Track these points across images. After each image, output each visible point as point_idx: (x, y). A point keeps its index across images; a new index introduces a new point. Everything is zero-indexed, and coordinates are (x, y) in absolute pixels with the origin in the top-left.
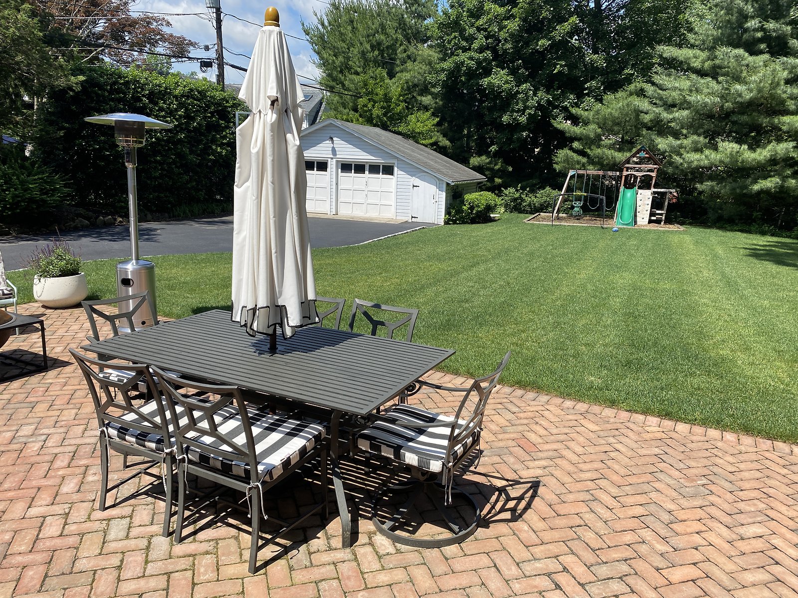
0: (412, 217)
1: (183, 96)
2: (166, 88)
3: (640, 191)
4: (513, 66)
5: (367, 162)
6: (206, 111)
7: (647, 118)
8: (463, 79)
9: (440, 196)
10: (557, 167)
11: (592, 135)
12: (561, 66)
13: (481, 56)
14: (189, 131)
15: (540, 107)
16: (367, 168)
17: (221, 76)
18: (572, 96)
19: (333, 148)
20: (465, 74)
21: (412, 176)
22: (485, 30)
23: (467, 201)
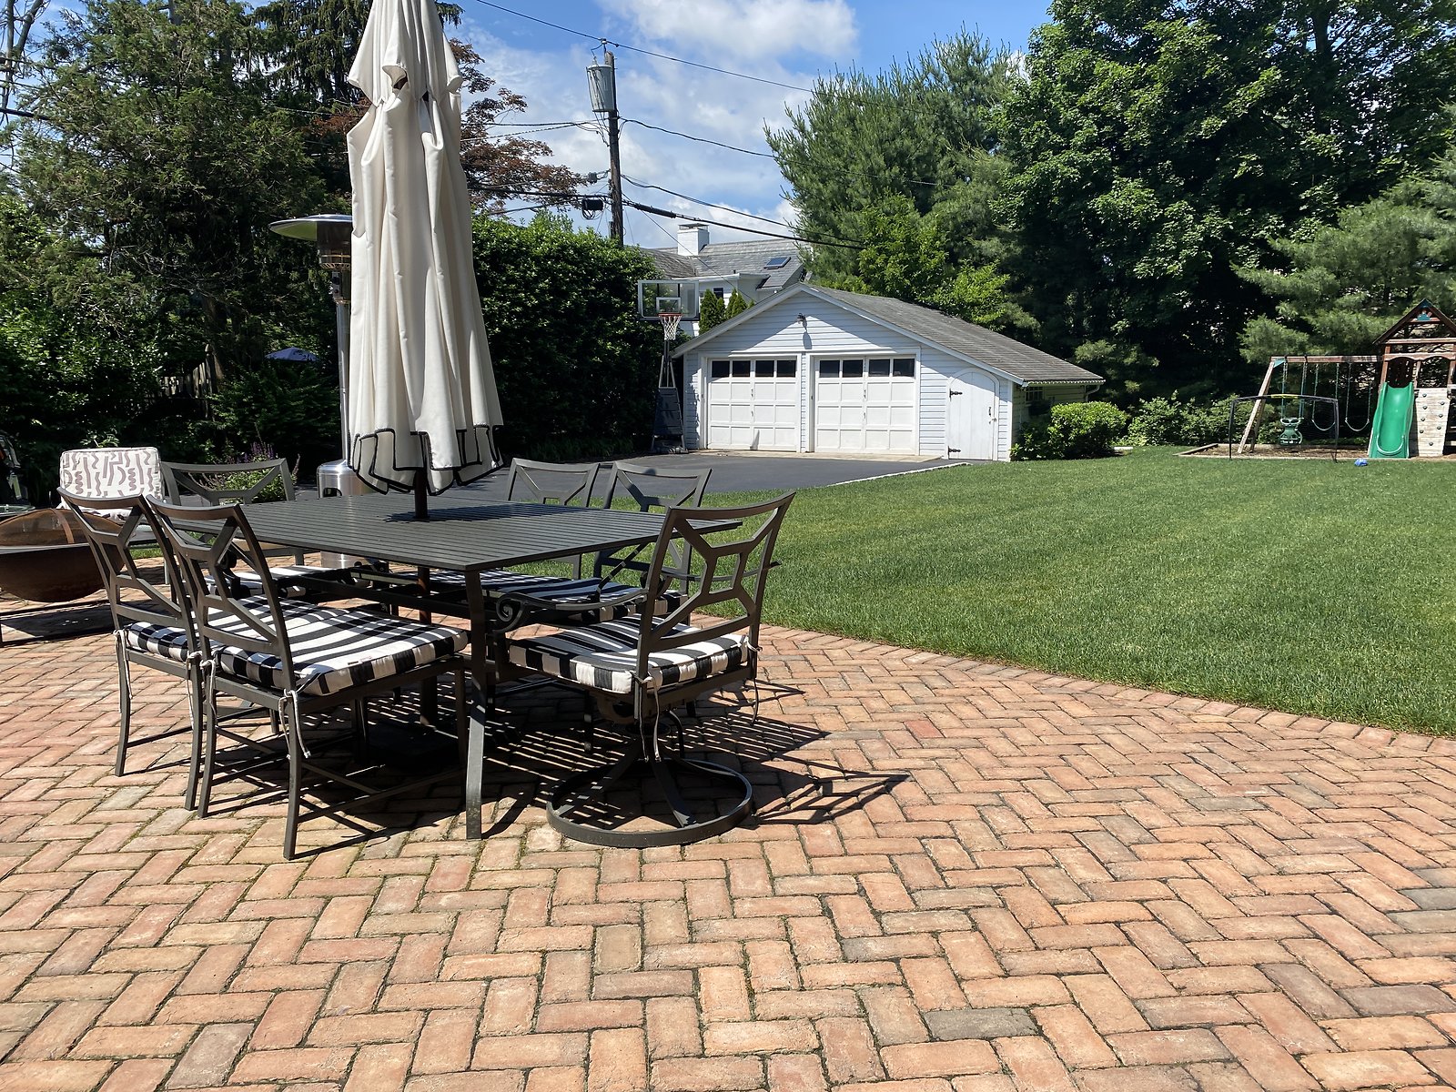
0: (950, 451)
1: (548, 257)
2: (520, 245)
3: (1422, 391)
4: (1154, 171)
5: (865, 356)
6: (587, 282)
7: (1434, 248)
8: (1056, 201)
9: (1002, 409)
10: (1248, 354)
11: (1317, 289)
12: (1250, 163)
13: (1089, 158)
14: (557, 315)
15: (1208, 242)
16: (866, 365)
17: (617, 225)
18: (1274, 219)
19: (806, 334)
20: (1060, 192)
21: (948, 375)
22: (1096, 110)
23: (1057, 416)
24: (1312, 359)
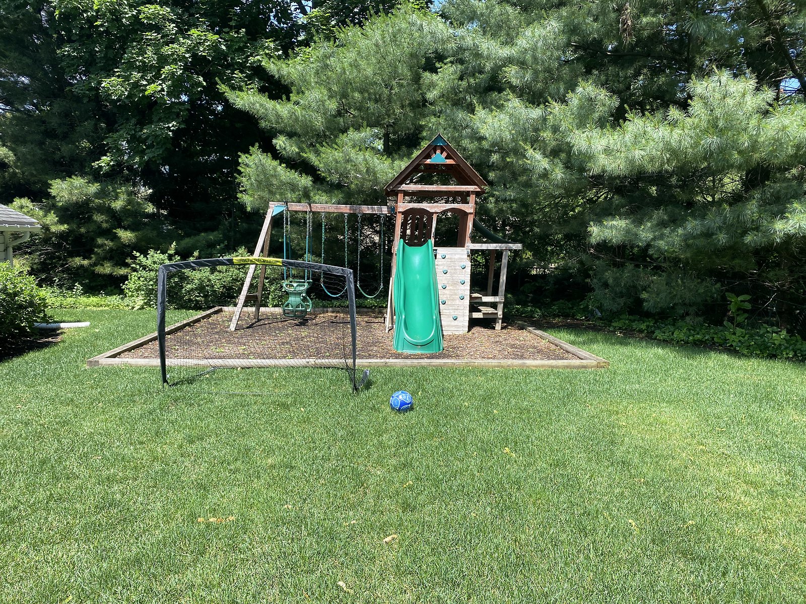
15: (196, 61)
24: (316, 207)
